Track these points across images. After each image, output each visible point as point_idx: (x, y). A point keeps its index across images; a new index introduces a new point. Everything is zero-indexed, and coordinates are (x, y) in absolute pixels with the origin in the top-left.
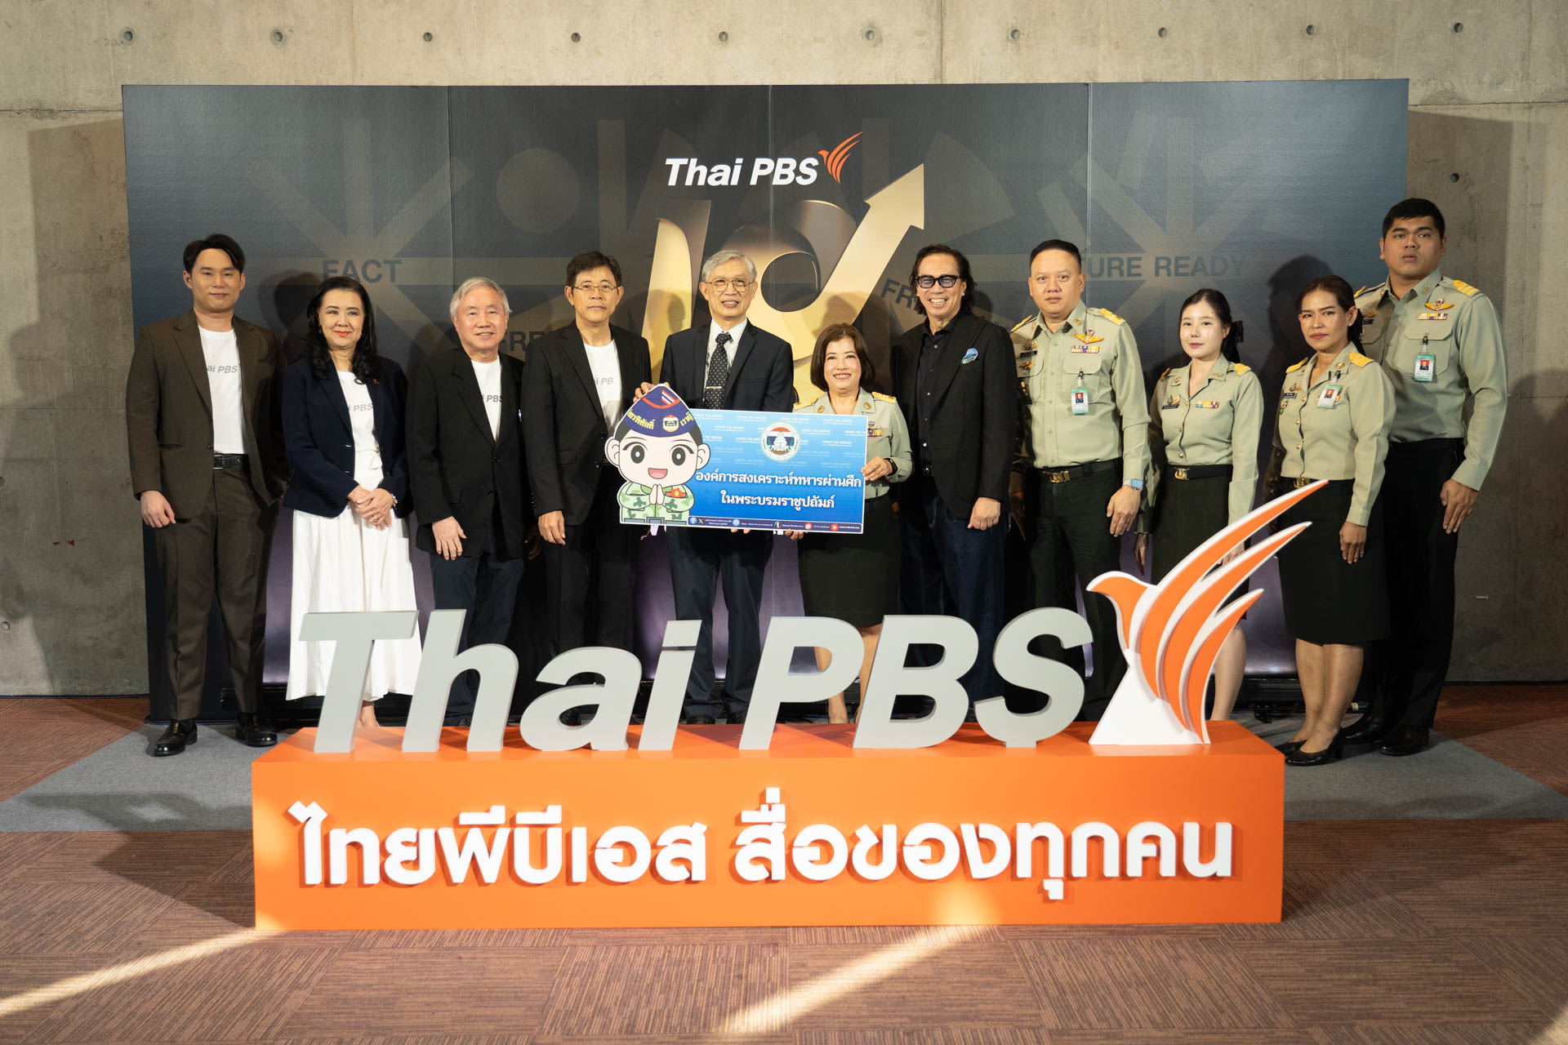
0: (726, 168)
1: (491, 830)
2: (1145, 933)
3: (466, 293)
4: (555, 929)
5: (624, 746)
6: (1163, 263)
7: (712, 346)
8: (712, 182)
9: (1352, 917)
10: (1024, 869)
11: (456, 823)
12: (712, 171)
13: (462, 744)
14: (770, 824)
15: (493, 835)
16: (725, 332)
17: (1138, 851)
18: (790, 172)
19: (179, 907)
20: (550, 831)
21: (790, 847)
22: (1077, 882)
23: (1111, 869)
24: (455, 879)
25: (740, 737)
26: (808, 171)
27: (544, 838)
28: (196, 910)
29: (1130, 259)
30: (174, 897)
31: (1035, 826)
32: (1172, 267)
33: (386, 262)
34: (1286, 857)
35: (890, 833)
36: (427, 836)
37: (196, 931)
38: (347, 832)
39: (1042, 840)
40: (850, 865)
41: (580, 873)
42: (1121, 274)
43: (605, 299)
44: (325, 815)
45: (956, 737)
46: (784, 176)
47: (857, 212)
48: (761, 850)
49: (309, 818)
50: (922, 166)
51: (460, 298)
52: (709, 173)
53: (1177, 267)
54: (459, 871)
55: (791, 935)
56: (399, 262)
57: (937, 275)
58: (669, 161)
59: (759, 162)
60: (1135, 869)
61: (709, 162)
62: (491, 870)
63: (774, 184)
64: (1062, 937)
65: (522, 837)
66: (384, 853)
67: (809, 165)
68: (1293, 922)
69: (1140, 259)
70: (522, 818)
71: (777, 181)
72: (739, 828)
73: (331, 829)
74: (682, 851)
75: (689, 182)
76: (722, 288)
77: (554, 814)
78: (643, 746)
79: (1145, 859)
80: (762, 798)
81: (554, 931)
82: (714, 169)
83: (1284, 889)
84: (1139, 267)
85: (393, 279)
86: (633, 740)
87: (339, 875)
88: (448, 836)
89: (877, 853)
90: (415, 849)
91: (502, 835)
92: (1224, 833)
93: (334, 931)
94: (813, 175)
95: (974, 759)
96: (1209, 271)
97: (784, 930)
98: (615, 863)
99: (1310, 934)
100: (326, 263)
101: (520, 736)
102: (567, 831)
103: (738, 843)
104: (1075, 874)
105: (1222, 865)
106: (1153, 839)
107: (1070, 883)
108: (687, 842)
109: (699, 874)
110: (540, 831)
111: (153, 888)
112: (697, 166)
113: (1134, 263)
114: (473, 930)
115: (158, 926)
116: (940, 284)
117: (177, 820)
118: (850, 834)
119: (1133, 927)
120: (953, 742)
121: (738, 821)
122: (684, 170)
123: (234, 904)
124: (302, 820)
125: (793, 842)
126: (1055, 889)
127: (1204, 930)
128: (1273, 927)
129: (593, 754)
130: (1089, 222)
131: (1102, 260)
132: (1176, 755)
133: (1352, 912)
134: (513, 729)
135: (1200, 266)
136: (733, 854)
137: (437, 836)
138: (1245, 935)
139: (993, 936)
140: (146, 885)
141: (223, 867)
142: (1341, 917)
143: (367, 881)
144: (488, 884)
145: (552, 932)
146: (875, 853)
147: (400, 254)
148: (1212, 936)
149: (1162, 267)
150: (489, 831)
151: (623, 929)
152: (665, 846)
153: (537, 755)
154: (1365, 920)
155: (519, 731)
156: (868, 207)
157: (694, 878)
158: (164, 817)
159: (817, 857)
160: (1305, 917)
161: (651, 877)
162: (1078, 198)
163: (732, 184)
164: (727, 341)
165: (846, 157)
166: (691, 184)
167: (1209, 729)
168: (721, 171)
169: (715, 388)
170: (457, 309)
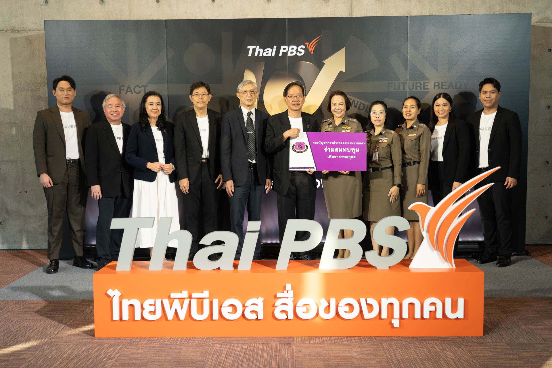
0: (270, 50)
2: (430, 340)
3: (108, 99)
4: (207, 337)
5: (232, 268)
6: (437, 84)
7: (246, 118)
8: (265, 55)
9: (510, 334)
10: (384, 316)
11: (169, 297)
13: (171, 267)
14: (287, 298)
15: (183, 302)
16: (250, 111)
17: (428, 308)
18: (294, 51)
19: (66, 329)
20: (205, 300)
21: (295, 307)
22: (405, 320)
23: (418, 315)
24: (169, 319)
25: (276, 265)
26: (301, 50)
27: (202, 303)
29: (424, 83)
30: (64, 325)
31: (389, 299)
32: (440, 86)
33: (142, 86)
35: (333, 301)
36: (158, 302)
37: (73, 337)
38: (129, 301)
39: (391, 304)
40: (318, 314)
41: (216, 316)
42: (421, 89)
43: (204, 99)
44: (120, 294)
45: (358, 265)
46: (292, 53)
47: (320, 66)
48: (284, 308)
49: (115, 295)
50: (344, 49)
51: (106, 101)
52: (264, 52)
53: (442, 85)
54: (170, 315)
55: (296, 340)
56: (148, 86)
58: (248, 47)
59: (282, 47)
60: (427, 315)
61: (263, 47)
62: (182, 315)
63: (288, 55)
64: (399, 341)
65: (194, 302)
66: (142, 308)
67: (302, 48)
68: (487, 336)
69: (428, 83)
70: (194, 295)
71: (289, 54)
72: (276, 299)
73: (122, 300)
74: (254, 308)
75: (256, 55)
76: (246, 94)
77: (206, 294)
78: (239, 268)
79: (430, 312)
80: (284, 288)
82: (266, 50)
84: (427, 86)
86: (236, 266)
87: (126, 317)
88: (166, 302)
89: (328, 309)
90: (154, 307)
91: (187, 302)
92: (461, 302)
93: (124, 338)
94: (303, 52)
95: (365, 273)
96: (455, 88)
97: (293, 338)
98: (229, 313)
99: (494, 340)
100: (120, 87)
101: (193, 265)
102: (211, 300)
103: (275, 305)
104: (404, 317)
105: (460, 314)
106: (433, 304)
107: (402, 321)
108: (256, 305)
109: (261, 317)
110: (201, 300)
111: (57, 321)
112: (259, 49)
113: (425, 84)
114: (176, 338)
115: (58, 335)
117: (65, 296)
118: (318, 302)
119: (426, 338)
120: (357, 267)
121: (275, 297)
122: (254, 50)
124: (112, 296)
125: (296, 305)
126: (396, 323)
127: (453, 339)
128: (480, 338)
129: (221, 271)
130: (408, 69)
131: (413, 83)
132: (441, 272)
133: (510, 332)
134: (191, 261)
135: (451, 86)
136: (273, 310)
137: (162, 302)
138: (469, 341)
139: (373, 341)
140: (54, 320)
141: (83, 313)
142: (506, 334)
143: (136, 319)
144: (181, 320)
145: (205, 339)
146: (327, 309)
147: (148, 83)
148: (456, 341)
149: (437, 86)
150: (182, 300)
151: (232, 337)
152: (248, 306)
153: (199, 272)
154: (516, 335)
155: (193, 263)
156: (324, 64)
157: (259, 318)
158: (60, 295)
159: (305, 310)
160: (492, 334)
161: (242, 318)
162: (404, 60)
163: (272, 55)
164: (251, 114)
165: (315, 45)
166: (257, 56)
167: (455, 262)
168: (268, 51)
169: (250, 133)
170: (105, 105)
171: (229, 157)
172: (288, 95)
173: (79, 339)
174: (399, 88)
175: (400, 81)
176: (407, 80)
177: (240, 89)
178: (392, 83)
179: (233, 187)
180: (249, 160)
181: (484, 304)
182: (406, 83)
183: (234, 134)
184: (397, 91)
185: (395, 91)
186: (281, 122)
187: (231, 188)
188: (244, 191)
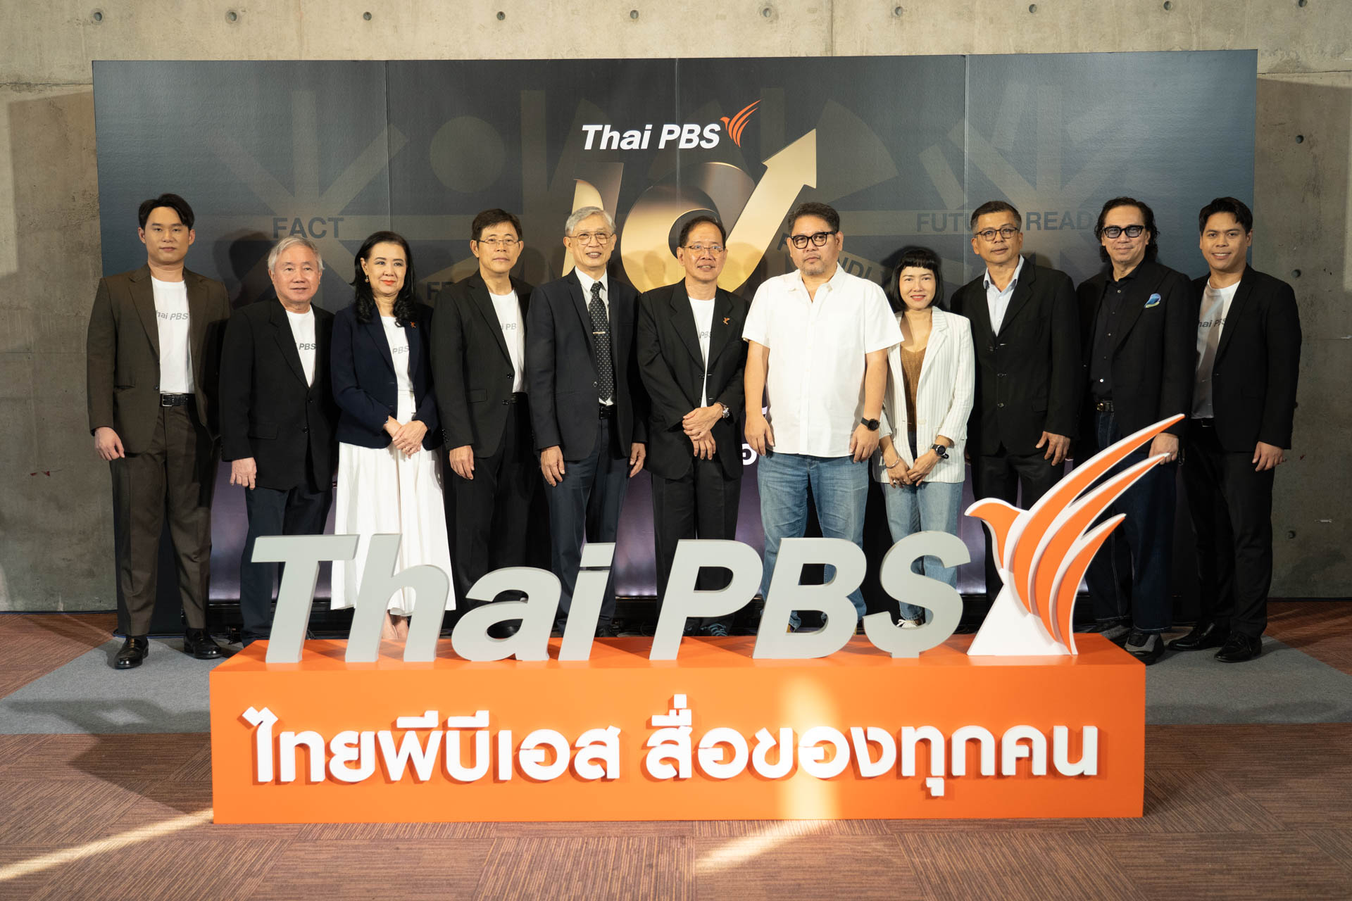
0: (637, 134)
1: (426, 733)
2: (1019, 827)
3: (284, 250)
4: (484, 822)
5: (545, 657)
6: (1033, 218)
7: (588, 297)
8: (624, 146)
9: (1208, 812)
10: (909, 769)
11: (393, 727)
12: (624, 136)
13: (400, 655)
14: (678, 727)
15: (428, 738)
16: (597, 282)
17: (1012, 752)
18: (694, 137)
19: (145, 803)
20: (479, 733)
21: (696, 748)
22: (957, 780)
23: (988, 768)
24: (393, 778)
25: (651, 648)
26: (711, 136)
27: (473, 740)
28: (159, 805)
30: (140, 793)
31: (919, 729)
32: (1042, 221)
33: (330, 220)
34: (1147, 757)
35: (786, 735)
36: (368, 738)
38: (296, 735)
39: (925, 742)
40: (750, 765)
41: (506, 772)
43: (509, 252)
44: (275, 719)
45: (845, 649)
46: (689, 141)
47: (755, 172)
48: (670, 751)
49: (262, 722)
50: (814, 132)
51: (278, 254)
52: (622, 138)
53: (1046, 221)
54: (396, 770)
55: (697, 828)
56: (342, 220)
57: (1123, 225)
58: (585, 128)
59: (667, 127)
60: (1009, 769)
61: (621, 128)
62: (425, 769)
63: (680, 147)
64: (943, 830)
65: (454, 739)
66: (329, 753)
67: (712, 131)
68: (1154, 817)
70: (453, 722)
71: (683, 145)
72: (651, 731)
73: (281, 733)
74: (598, 752)
75: (603, 146)
76: (586, 241)
77: (482, 718)
78: (563, 656)
79: (1018, 759)
80: (671, 704)
81: (483, 825)
82: (626, 135)
83: (1145, 787)
85: (336, 235)
86: (553, 652)
87: (288, 774)
88: (386, 738)
90: (357, 749)
91: (435, 738)
92: (1090, 735)
93: (284, 824)
94: (716, 139)
95: (865, 667)
96: (1075, 225)
97: (690, 823)
98: (537, 763)
99: (1169, 827)
100: (276, 220)
101: (452, 648)
102: (494, 733)
103: (649, 744)
104: (955, 772)
105: (1089, 764)
106: (1026, 741)
107: (951, 781)
108: (603, 744)
109: (614, 773)
110: (470, 733)
111: (121, 786)
112: (610, 131)
114: (409, 824)
115: (125, 820)
116: (1127, 234)
117: (143, 724)
118: (750, 736)
119: (1008, 821)
120: (843, 653)
121: (649, 725)
122: (598, 135)
123: (194, 800)
124: (255, 724)
125: (698, 743)
126: (937, 787)
127: (1073, 824)
128: (1136, 821)
129: (518, 663)
130: (966, 181)
132: (1047, 664)
133: (1207, 808)
134: (445, 641)
135: (1067, 221)
136: (644, 755)
137: (376, 737)
138: (1110, 828)
139: (881, 829)
140: (115, 783)
141: (184, 766)
142: (1197, 812)
143: (313, 779)
144: (423, 782)
145: (480, 825)
146: (773, 752)
147: (345, 212)
148: (1080, 829)
149: (1033, 222)
150: (424, 734)
151: (545, 823)
152: (583, 748)
153: (466, 666)
154: (1220, 815)
155: (451, 644)
156: (766, 168)
157: (609, 777)
158: (131, 722)
159: (721, 757)
160: (1165, 813)
161: (570, 775)
162: (957, 159)
163: (642, 148)
164: (599, 289)
165: (745, 124)
166: (605, 148)
167: (1076, 641)
168: (632, 136)
169: (600, 333)
170: (276, 264)
171: (549, 390)
172: (689, 244)
174: (945, 226)
175: (946, 209)
176: (963, 207)
177: (572, 228)
178: (928, 215)
179: (562, 464)
180: (601, 401)
181: (1146, 742)
182: (961, 215)
183: (562, 335)
184: (939, 233)
185: (935, 233)
186: (671, 306)
187: (558, 465)
188: (583, 473)
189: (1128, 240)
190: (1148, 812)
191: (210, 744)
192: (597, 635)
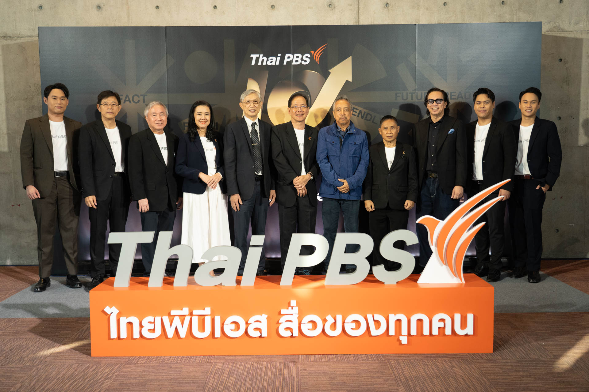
0: (274, 58)
2: (439, 357)
3: (152, 107)
4: (208, 356)
5: (235, 284)
7: (250, 129)
8: (269, 63)
9: (521, 351)
10: (392, 332)
11: (169, 314)
13: (171, 283)
14: (292, 314)
15: (184, 319)
16: (254, 122)
17: (436, 325)
18: (299, 59)
20: (206, 317)
21: (300, 324)
22: (413, 337)
23: (426, 332)
24: (169, 337)
25: (280, 281)
26: (306, 59)
27: (204, 320)
30: (59, 343)
31: (396, 315)
33: (141, 95)
34: (495, 327)
35: (339, 318)
36: (158, 319)
37: (68, 357)
38: (127, 318)
39: (399, 321)
40: (323, 331)
41: (218, 334)
43: (114, 110)
44: (118, 311)
45: (365, 281)
46: (297, 61)
47: (325, 75)
48: (289, 325)
49: (112, 313)
50: (350, 58)
51: (149, 109)
52: (268, 60)
54: (170, 333)
55: (301, 358)
56: (147, 95)
57: (435, 99)
58: (252, 56)
59: (287, 55)
60: (435, 332)
61: (267, 56)
62: (183, 333)
63: (293, 64)
64: (407, 359)
65: (195, 320)
66: (141, 326)
67: (307, 57)
68: (498, 353)
70: (195, 312)
71: (294, 63)
72: (281, 316)
73: (120, 317)
74: (258, 325)
75: (260, 63)
76: (249, 105)
77: (207, 311)
78: (242, 284)
79: (439, 328)
80: (289, 304)
82: (270, 59)
83: (494, 340)
85: (144, 102)
86: (238, 282)
87: (124, 335)
88: (166, 319)
90: (153, 324)
91: (187, 319)
92: (470, 318)
93: (122, 357)
94: (308, 60)
95: (372, 288)
96: (464, 98)
97: (298, 356)
98: (231, 330)
99: (504, 357)
101: (194, 281)
102: (213, 317)
103: (280, 322)
104: (412, 334)
105: (470, 330)
106: (442, 320)
107: (410, 337)
108: (260, 322)
109: (264, 334)
110: (202, 317)
111: (51, 340)
112: (263, 57)
114: (176, 356)
116: (436, 102)
117: (60, 314)
118: (323, 319)
119: (435, 355)
120: (364, 282)
121: (280, 313)
122: (257, 59)
123: (83, 346)
124: (109, 313)
125: (301, 321)
126: (404, 340)
127: (463, 356)
128: (490, 354)
129: (222, 287)
130: (417, 78)
131: (422, 93)
132: (451, 287)
133: (521, 349)
134: (191, 277)
135: (460, 96)
136: (278, 326)
137: (162, 319)
138: (479, 358)
139: (380, 358)
140: (48, 339)
141: (79, 331)
142: (516, 350)
144: (182, 338)
145: (207, 357)
146: (333, 325)
147: (147, 92)
148: (466, 358)
150: (183, 317)
151: (235, 356)
152: (251, 323)
153: (200, 288)
154: (526, 352)
155: (194, 279)
156: (330, 73)
157: (262, 336)
158: (55, 313)
159: (311, 327)
160: (502, 351)
161: (246, 335)
162: (412, 69)
163: (276, 64)
164: (255, 125)
165: (321, 54)
167: (464, 277)
168: (272, 59)
169: (255, 144)
170: (148, 114)
171: (234, 169)
172: (292, 106)
173: (75, 359)
174: (407, 98)
175: (408, 91)
176: (415, 90)
177: (243, 99)
178: (400, 93)
180: (256, 173)
181: (494, 320)
182: (415, 93)
183: (239, 146)
184: (405, 101)
185: (403, 101)
186: (286, 132)
187: (238, 202)
188: (249, 205)
189: (437, 105)
190: (495, 351)
191: (90, 322)
192: (257, 275)
